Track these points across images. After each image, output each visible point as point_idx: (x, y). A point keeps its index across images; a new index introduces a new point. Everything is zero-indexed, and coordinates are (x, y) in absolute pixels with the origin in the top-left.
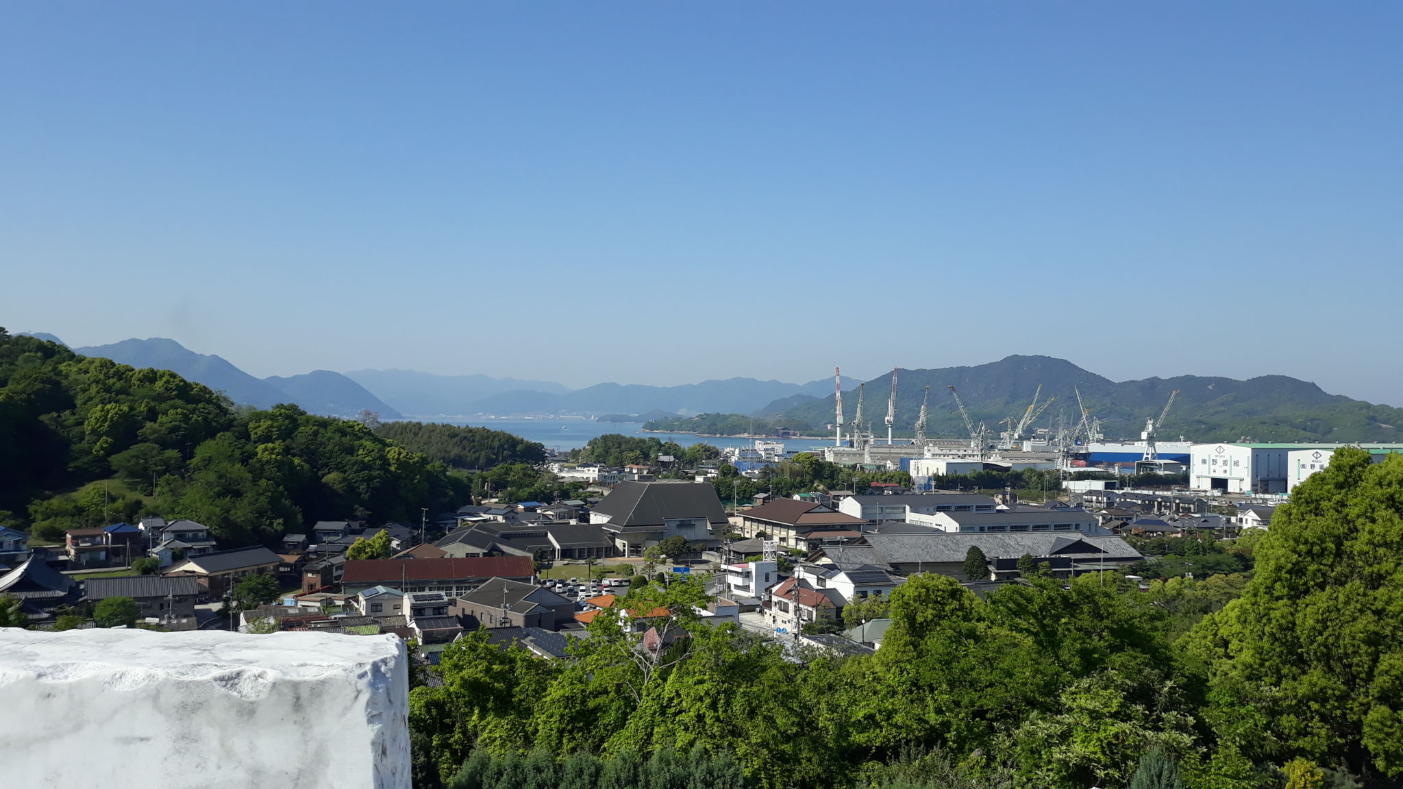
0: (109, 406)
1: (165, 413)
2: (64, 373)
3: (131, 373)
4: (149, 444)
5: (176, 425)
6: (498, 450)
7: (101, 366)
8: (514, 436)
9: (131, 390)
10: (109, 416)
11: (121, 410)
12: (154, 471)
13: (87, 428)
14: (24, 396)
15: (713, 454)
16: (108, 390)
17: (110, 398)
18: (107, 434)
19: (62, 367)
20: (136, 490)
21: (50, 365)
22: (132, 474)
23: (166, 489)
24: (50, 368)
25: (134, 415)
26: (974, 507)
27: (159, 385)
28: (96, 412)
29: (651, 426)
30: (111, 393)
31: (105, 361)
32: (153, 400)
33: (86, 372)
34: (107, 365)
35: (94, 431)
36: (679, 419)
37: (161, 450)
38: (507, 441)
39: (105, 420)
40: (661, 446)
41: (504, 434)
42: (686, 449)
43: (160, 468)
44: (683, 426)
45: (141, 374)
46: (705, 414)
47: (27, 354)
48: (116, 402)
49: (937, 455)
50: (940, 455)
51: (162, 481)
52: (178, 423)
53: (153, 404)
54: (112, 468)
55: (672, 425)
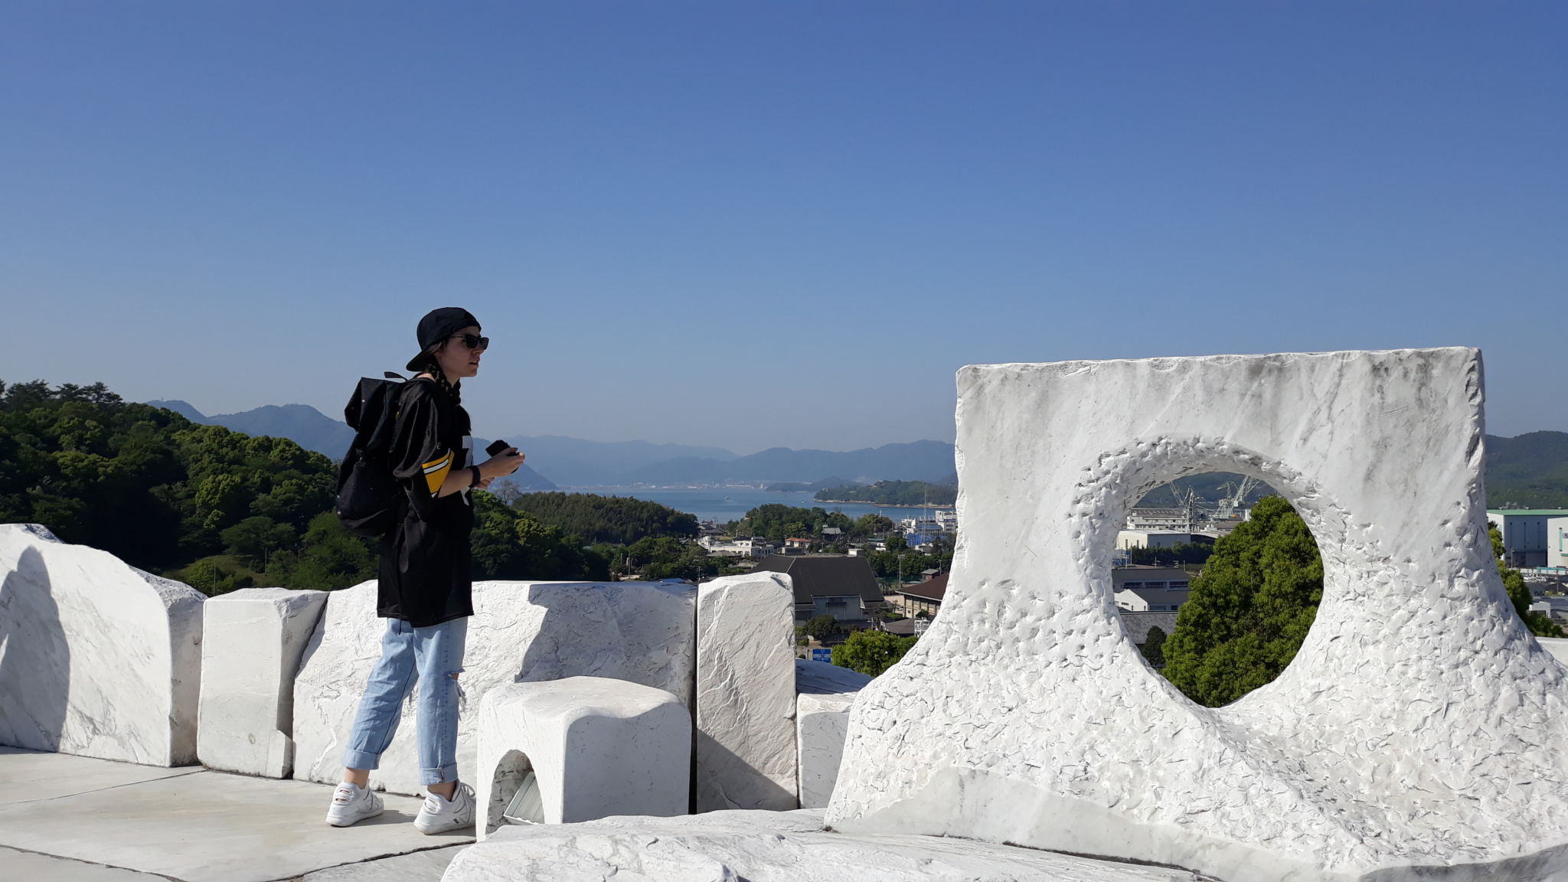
0: (220, 477)
1: (280, 484)
2: (177, 442)
3: (245, 442)
4: (262, 517)
5: (290, 496)
6: (647, 524)
7: (215, 434)
8: (664, 507)
9: (246, 460)
10: (220, 488)
11: (233, 481)
12: (265, 546)
13: (198, 500)
14: (134, 467)
15: (885, 525)
16: (220, 460)
17: (222, 468)
18: (218, 507)
19: (176, 436)
20: (247, 567)
21: (163, 434)
22: (243, 549)
23: (278, 565)
24: (162, 438)
25: (248, 486)
26: (1168, 585)
27: (274, 455)
28: (207, 484)
29: (824, 496)
30: (223, 463)
31: (219, 429)
32: (268, 470)
33: (200, 441)
34: (221, 433)
35: (205, 504)
36: (855, 487)
37: (275, 523)
38: (657, 512)
39: (216, 492)
40: (827, 516)
41: (654, 505)
42: (855, 520)
43: (271, 542)
44: (860, 496)
45: (256, 442)
46: (885, 481)
47: (140, 422)
48: (229, 473)
49: (1141, 525)
50: (1144, 526)
51: (274, 557)
52: (292, 495)
53: (267, 474)
54: (223, 543)
55: (847, 494)
